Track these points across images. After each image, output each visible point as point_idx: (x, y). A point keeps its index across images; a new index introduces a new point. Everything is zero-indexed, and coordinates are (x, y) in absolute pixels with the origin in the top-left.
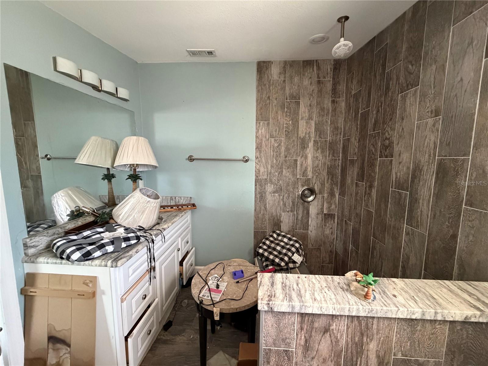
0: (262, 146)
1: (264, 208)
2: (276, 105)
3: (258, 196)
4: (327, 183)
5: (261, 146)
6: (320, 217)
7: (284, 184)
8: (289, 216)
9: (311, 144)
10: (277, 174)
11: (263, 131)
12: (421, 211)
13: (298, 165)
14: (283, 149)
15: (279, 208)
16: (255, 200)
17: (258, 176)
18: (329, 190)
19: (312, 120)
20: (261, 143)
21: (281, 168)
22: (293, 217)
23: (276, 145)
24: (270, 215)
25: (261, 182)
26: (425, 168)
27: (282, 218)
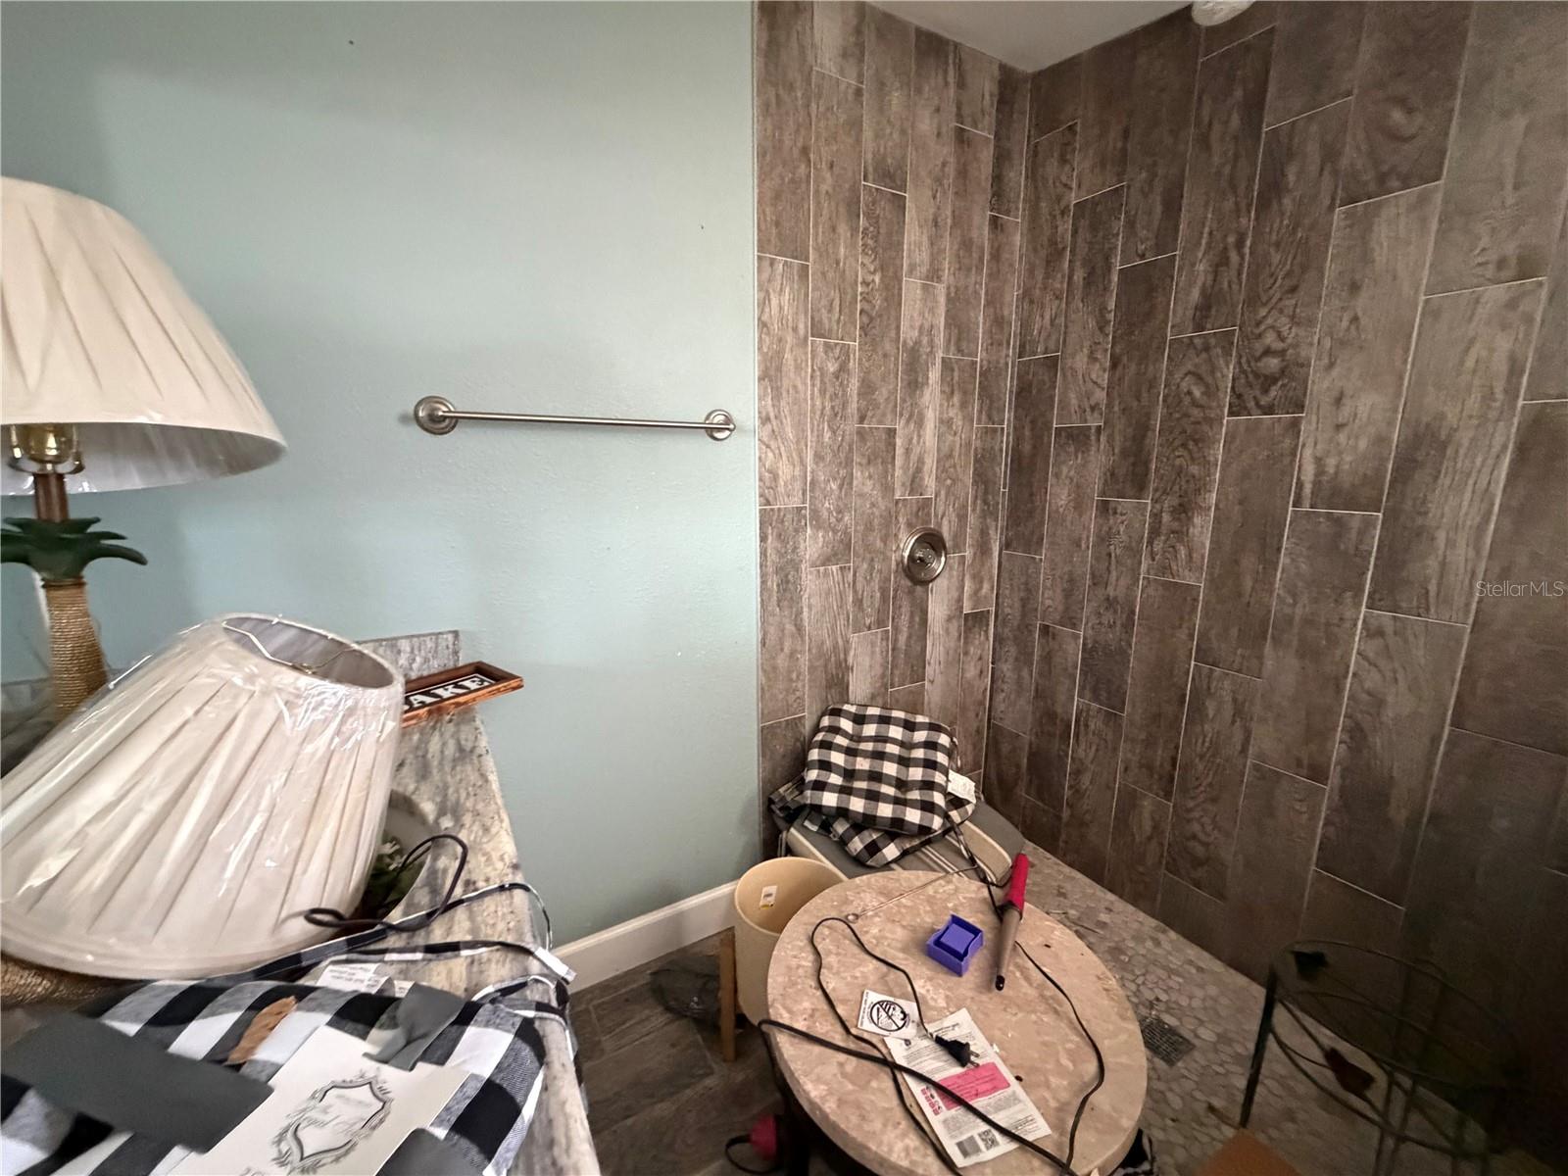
0: (784, 369)
1: (793, 628)
2: (831, 191)
3: (773, 583)
4: (974, 510)
5: (779, 369)
6: (954, 627)
7: (857, 524)
8: (873, 645)
9: (934, 375)
10: (834, 487)
11: (784, 300)
12: (1443, 564)
13: (897, 452)
14: (854, 385)
15: (841, 622)
16: (762, 600)
17: (771, 499)
18: (977, 535)
19: (939, 279)
20: (780, 354)
21: (848, 463)
22: (884, 643)
23: (832, 370)
24: (814, 651)
25: (783, 522)
26: (1465, 437)
27: (852, 653)
